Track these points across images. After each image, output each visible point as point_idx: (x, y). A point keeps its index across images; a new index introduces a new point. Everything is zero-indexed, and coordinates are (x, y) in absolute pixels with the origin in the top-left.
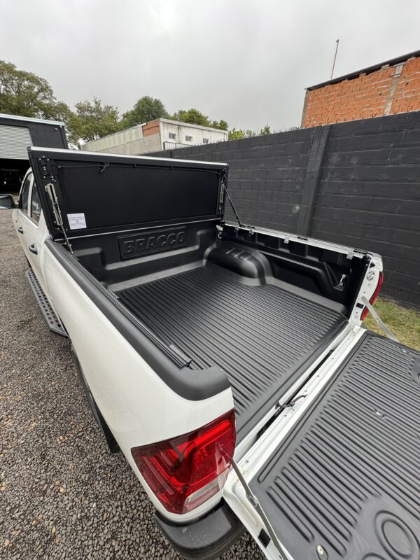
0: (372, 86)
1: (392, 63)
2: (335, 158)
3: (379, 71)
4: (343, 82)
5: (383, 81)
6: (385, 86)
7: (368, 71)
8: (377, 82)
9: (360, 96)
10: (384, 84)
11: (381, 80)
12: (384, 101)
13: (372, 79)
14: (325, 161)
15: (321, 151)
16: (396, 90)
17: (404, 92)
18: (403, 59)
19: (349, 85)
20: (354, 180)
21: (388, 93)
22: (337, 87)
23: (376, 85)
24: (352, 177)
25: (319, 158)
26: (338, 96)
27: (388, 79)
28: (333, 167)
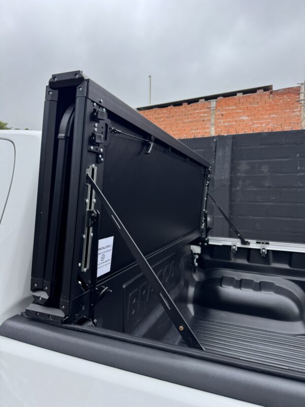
0: (195, 113)
1: (207, 98)
2: (243, 166)
3: (197, 103)
4: (169, 107)
5: (202, 111)
6: (206, 115)
7: (190, 102)
8: (198, 111)
9: (187, 120)
10: (204, 113)
11: (201, 109)
12: (208, 126)
13: (193, 108)
14: (233, 169)
15: (228, 159)
16: (215, 118)
17: (222, 121)
18: (215, 97)
19: (175, 110)
20: (269, 187)
21: (209, 120)
22: (165, 110)
23: (198, 113)
24: (267, 184)
25: (227, 166)
26: (168, 118)
27: (207, 110)
28: (243, 175)
